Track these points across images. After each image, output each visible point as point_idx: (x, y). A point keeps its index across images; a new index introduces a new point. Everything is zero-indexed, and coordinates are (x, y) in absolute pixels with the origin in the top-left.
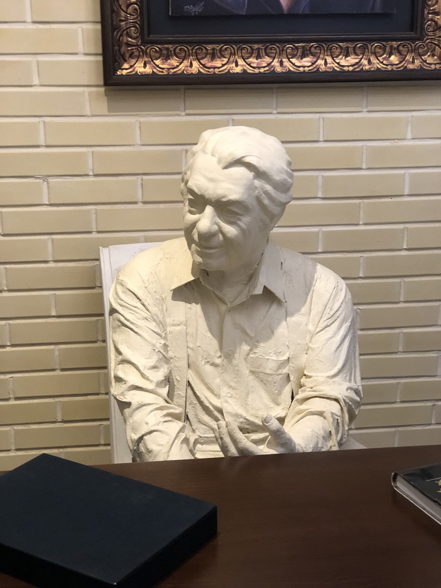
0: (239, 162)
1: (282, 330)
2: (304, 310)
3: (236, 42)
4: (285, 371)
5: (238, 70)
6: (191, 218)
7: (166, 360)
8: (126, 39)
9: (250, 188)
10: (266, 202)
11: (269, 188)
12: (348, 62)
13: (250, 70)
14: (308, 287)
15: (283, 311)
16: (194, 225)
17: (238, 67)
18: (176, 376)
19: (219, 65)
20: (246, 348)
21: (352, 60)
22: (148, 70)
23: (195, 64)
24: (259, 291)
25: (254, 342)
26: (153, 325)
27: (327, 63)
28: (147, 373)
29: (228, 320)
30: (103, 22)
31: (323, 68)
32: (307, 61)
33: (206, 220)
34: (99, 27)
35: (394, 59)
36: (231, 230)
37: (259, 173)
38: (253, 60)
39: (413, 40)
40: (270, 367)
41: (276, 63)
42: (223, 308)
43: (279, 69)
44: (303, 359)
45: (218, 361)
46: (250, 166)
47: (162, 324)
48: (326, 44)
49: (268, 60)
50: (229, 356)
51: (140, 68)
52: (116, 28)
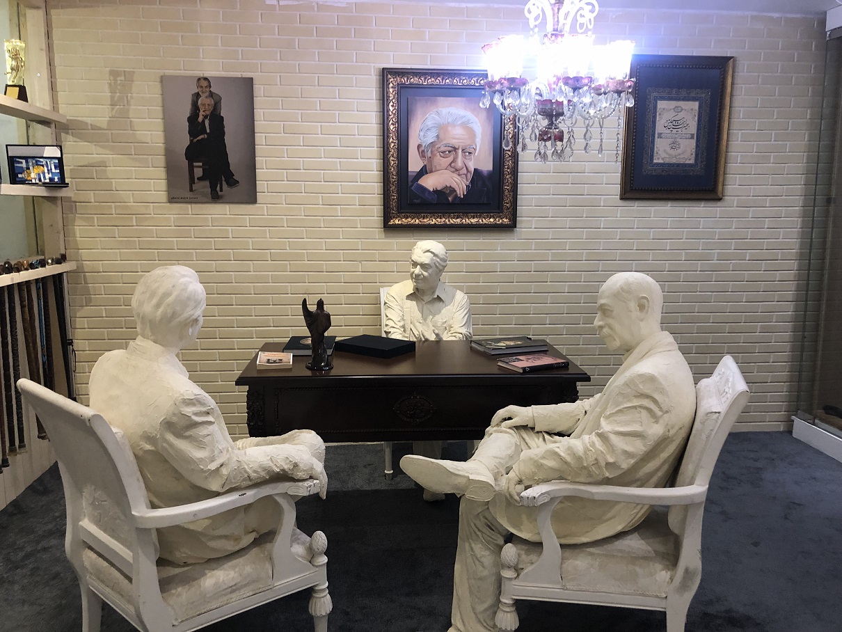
0: (428, 251)
1: (444, 311)
2: (452, 304)
3: (432, 213)
4: (445, 326)
5: (433, 223)
6: (412, 270)
7: (404, 320)
8: (392, 211)
9: (432, 260)
10: (438, 265)
11: (438, 260)
12: (474, 221)
13: (437, 223)
14: (453, 297)
15: (444, 305)
16: (413, 272)
17: (433, 222)
18: (406, 326)
19: (426, 221)
20: (431, 317)
21: (476, 220)
22: (400, 222)
23: (417, 221)
24: (436, 296)
25: (434, 315)
26: (399, 308)
27: (466, 221)
28: (397, 323)
29: (425, 307)
30: (384, 205)
31: (464, 223)
32: (458, 220)
33: (418, 270)
34: (382, 207)
35: (492, 220)
36: (426, 274)
37: (435, 255)
38: (439, 220)
39: (499, 213)
40: (439, 324)
41: (447, 220)
42: (424, 303)
43: (448, 223)
44: (451, 322)
45: (421, 321)
46: (432, 252)
47: (402, 308)
48: (466, 214)
49: (444, 219)
50: (425, 319)
51: (397, 222)
52: (389, 207)
